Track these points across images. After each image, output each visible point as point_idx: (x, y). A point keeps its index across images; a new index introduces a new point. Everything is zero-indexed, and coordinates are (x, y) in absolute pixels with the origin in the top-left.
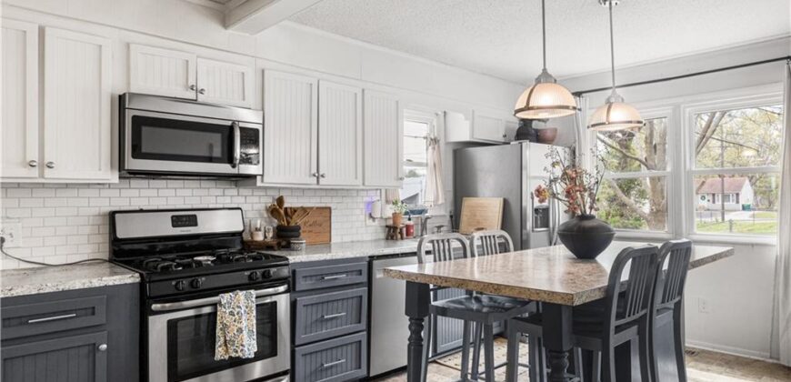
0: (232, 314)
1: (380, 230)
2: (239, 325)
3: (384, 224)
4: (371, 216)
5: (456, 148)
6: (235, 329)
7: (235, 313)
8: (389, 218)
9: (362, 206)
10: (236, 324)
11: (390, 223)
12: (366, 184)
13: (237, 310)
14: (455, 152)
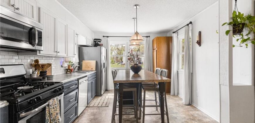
0: (54, 108)
1: (64, 71)
2: (56, 112)
3: (64, 69)
4: (62, 66)
5: (79, 46)
6: (55, 113)
7: (55, 107)
8: (66, 67)
9: (59, 63)
10: (55, 112)
11: (67, 68)
12: (68, 56)
13: (55, 106)
14: (79, 48)
